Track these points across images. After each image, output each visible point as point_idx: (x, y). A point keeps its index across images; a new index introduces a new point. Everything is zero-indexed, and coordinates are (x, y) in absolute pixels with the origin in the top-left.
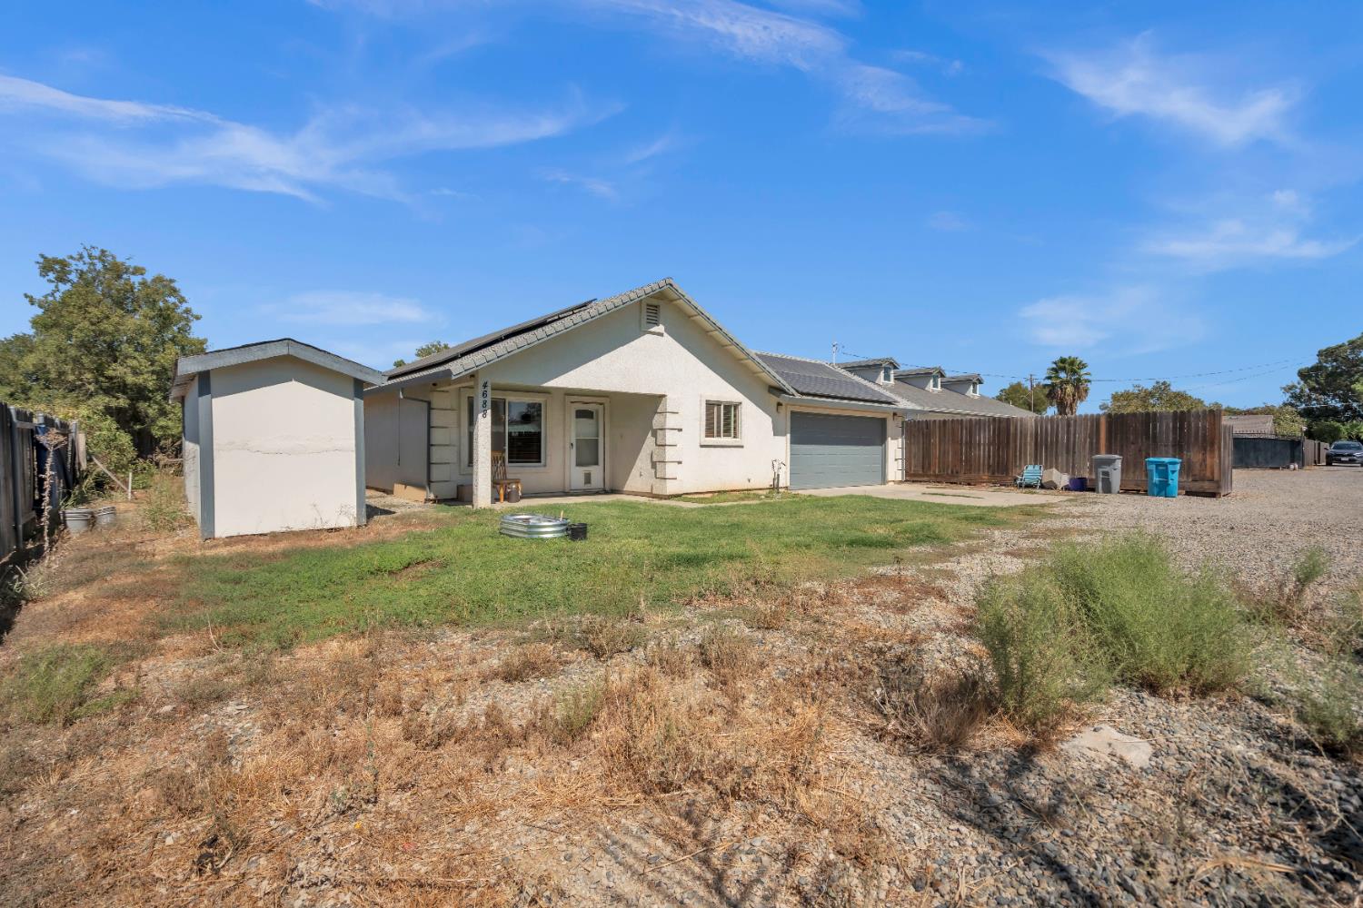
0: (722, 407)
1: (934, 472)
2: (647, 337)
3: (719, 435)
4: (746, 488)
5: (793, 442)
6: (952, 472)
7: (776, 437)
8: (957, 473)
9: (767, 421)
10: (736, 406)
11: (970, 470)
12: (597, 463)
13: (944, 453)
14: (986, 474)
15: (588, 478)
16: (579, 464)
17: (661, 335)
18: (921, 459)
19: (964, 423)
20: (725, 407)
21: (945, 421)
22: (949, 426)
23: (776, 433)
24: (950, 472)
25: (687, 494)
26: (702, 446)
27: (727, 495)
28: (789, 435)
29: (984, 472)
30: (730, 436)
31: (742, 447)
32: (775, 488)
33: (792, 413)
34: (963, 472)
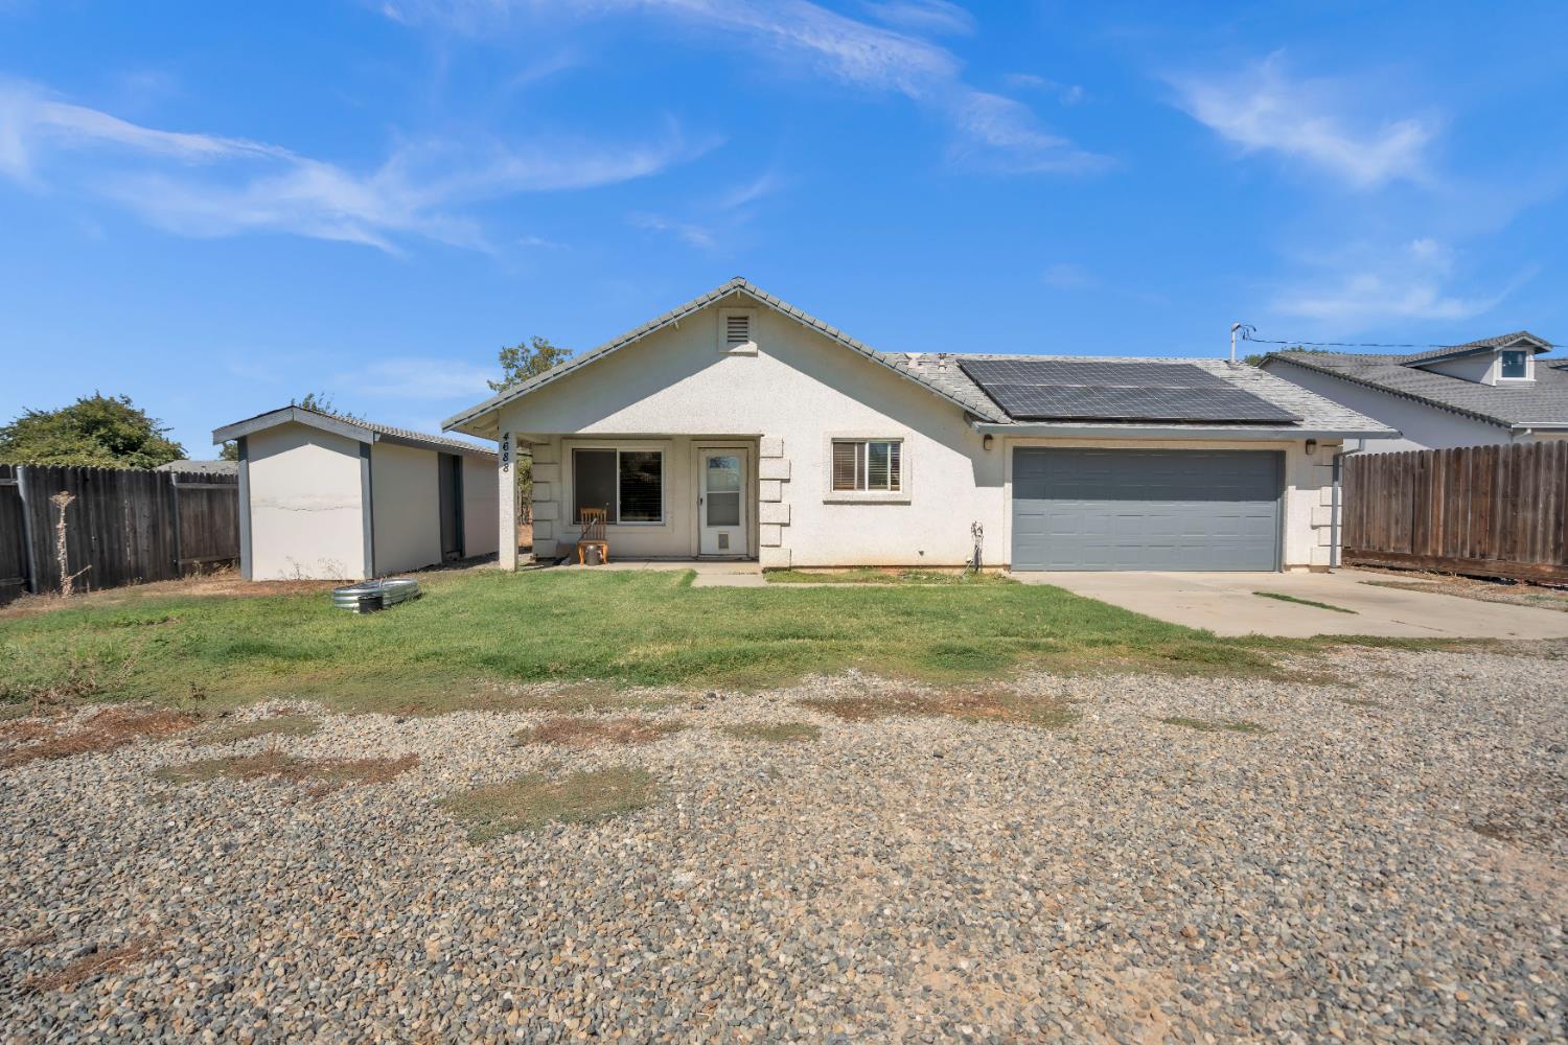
0: (867, 446)
1: (1435, 551)
2: (730, 360)
3: (861, 486)
4: (915, 564)
5: (1017, 495)
6: (1472, 554)
7: (979, 488)
8: (1483, 556)
9: (961, 466)
10: (896, 445)
11: (1513, 551)
12: (737, 524)
13: (1452, 515)
14: (1550, 561)
15: (723, 541)
16: (710, 523)
17: (754, 355)
18: (1409, 527)
19: (1501, 456)
20: (871, 446)
21: (1459, 452)
22: (1468, 462)
23: (982, 480)
24: (1467, 554)
25: (802, 567)
26: (826, 503)
27: (874, 572)
28: (1009, 486)
29: (1544, 556)
30: (886, 488)
31: (908, 503)
32: (976, 565)
33: (1017, 450)
34: (1495, 554)
